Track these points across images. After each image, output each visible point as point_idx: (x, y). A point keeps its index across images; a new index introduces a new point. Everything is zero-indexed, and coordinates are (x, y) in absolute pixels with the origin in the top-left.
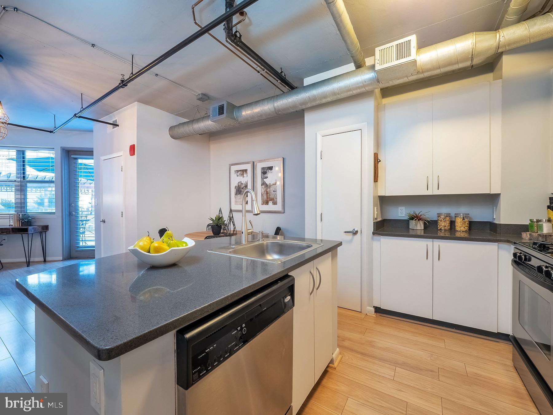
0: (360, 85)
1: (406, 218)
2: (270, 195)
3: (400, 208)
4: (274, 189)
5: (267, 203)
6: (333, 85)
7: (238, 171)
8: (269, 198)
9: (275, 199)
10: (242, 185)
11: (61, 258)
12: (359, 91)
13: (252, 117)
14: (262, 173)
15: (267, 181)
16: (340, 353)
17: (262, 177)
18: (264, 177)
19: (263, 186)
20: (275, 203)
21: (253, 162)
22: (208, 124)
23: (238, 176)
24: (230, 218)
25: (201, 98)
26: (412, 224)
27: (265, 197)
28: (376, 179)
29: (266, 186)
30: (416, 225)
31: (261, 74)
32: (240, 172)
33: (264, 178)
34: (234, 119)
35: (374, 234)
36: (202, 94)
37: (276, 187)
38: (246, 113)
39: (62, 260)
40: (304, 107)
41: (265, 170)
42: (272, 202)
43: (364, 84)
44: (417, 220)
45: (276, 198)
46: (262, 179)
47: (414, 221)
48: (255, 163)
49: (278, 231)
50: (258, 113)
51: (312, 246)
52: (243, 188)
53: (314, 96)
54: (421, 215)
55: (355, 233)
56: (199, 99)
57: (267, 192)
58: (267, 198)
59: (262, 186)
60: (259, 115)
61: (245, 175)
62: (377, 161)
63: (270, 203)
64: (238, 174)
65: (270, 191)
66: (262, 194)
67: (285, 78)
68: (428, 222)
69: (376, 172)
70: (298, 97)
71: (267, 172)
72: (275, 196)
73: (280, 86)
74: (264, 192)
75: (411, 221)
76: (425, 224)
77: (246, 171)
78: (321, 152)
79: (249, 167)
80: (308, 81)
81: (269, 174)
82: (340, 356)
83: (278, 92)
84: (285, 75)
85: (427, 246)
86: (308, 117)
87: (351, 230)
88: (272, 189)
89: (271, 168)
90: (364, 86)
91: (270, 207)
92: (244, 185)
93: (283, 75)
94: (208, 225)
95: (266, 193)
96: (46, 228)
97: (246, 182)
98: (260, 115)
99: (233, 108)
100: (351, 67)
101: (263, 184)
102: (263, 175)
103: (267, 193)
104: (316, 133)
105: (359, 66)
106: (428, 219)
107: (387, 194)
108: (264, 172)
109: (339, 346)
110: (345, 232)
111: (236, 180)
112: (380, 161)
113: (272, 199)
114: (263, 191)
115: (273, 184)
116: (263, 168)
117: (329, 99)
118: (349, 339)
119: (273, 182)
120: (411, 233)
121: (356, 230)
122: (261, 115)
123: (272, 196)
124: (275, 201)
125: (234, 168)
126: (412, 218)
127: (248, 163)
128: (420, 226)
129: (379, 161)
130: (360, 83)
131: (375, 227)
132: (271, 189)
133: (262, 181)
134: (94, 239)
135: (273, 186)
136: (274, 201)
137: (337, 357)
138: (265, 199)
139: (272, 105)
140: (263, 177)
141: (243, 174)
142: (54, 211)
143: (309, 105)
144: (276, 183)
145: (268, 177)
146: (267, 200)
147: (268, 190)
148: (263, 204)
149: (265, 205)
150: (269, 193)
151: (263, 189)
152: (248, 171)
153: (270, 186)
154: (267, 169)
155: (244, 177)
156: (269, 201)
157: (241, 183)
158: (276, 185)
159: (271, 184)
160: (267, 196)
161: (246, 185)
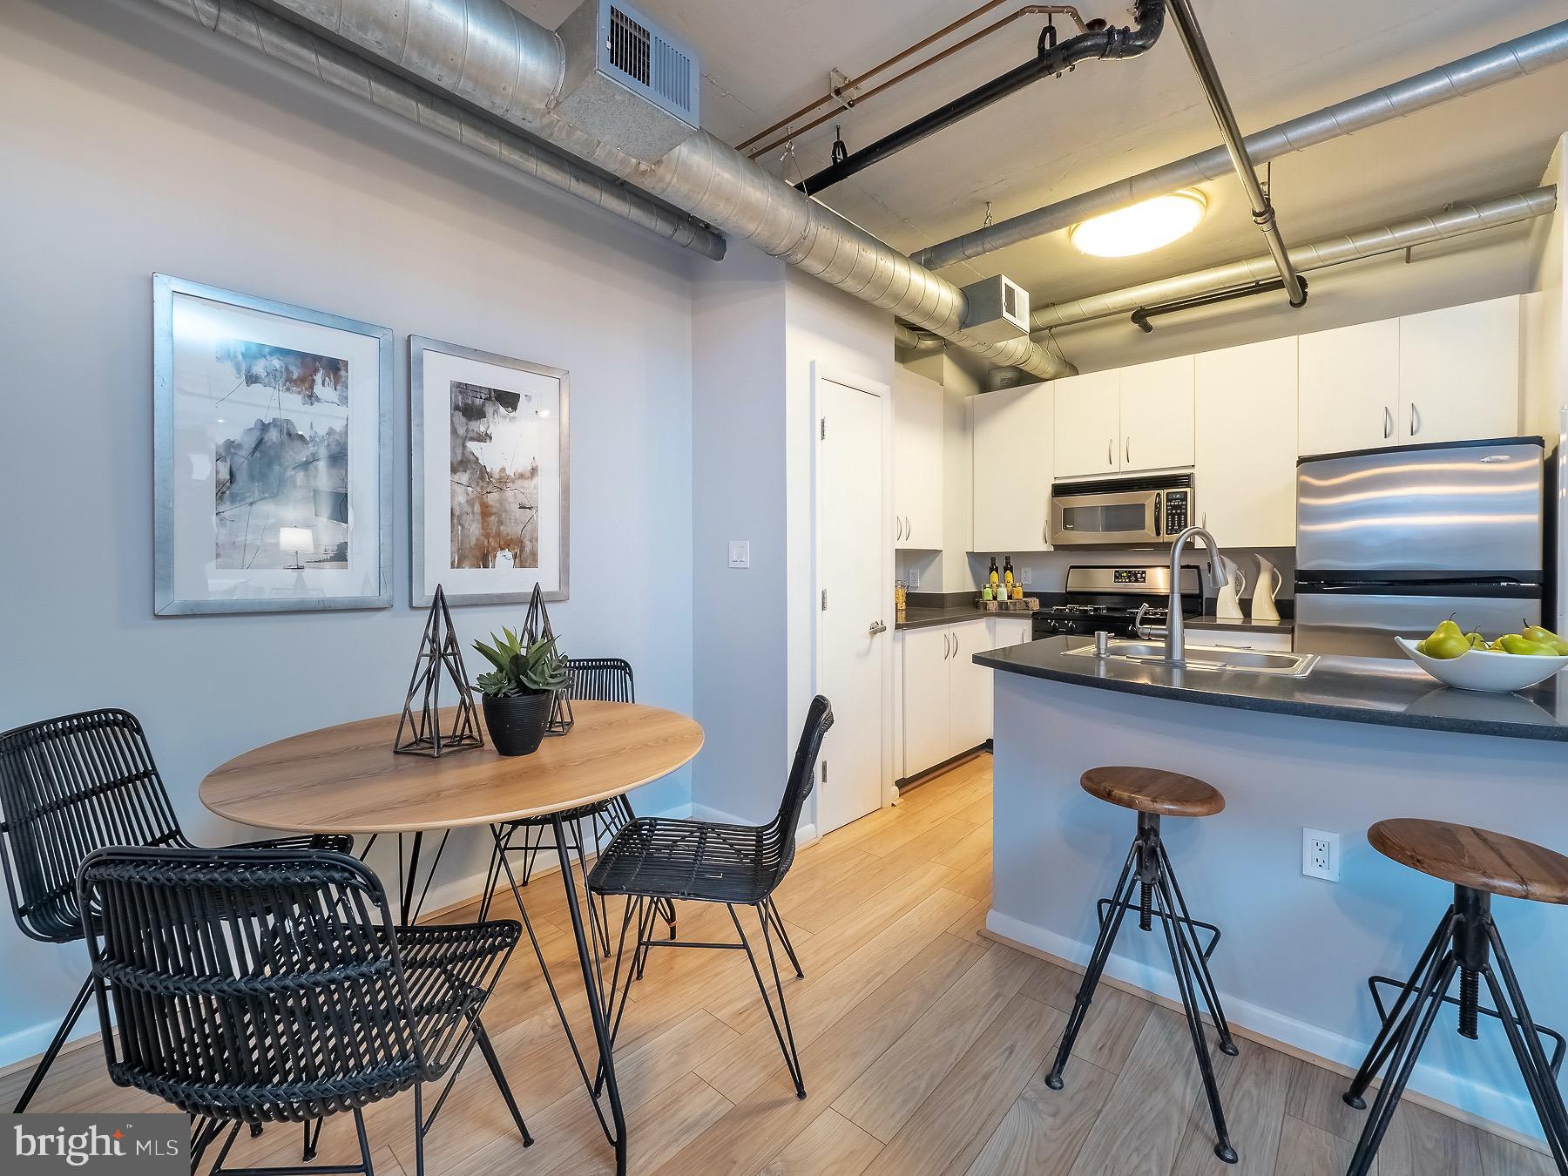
2: (501, 522)
4: (522, 499)
5: (484, 559)
7: (253, 350)
8: (498, 534)
9: (527, 542)
10: (298, 443)
14: (456, 408)
15: (489, 455)
17: (454, 431)
18: (469, 434)
19: (464, 477)
20: (525, 557)
21: (409, 340)
23: (252, 379)
27: (474, 529)
29: (482, 478)
32: (276, 363)
33: (472, 439)
37: (536, 487)
41: (478, 402)
42: (509, 554)
45: (534, 540)
46: (459, 440)
52: (305, 466)
57: (484, 506)
58: (487, 536)
59: (454, 470)
61: (324, 390)
63: (504, 559)
65: (501, 502)
66: (457, 513)
71: (489, 409)
72: (529, 527)
74: (471, 503)
77: (335, 368)
81: (498, 423)
88: (511, 495)
89: (509, 400)
91: (502, 576)
92: (312, 449)
95: (477, 508)
97: (331, 432)
101: (463, 462)
102: (463, 420)
103: (486, 512)
108: (473, 406)
113: (507, 544)
114: (462, 499)
115: (522, 476)
116: (461, 388)
119: (523, 465)
123: (512, 529)
124: (527, 549)
127: (358, 327)
132: (509, 494)
133: (459, 451)
135: (519, 483)
136: (522, 550)
138: (473, 541)
140: (461, 431)
141: (306, 382)
144: (534, 471)
145: (491, 438)
146: (486, 543)
147: (493, 498)
148: (457, 563)
149: (472, 566)
150: (494, 510)
151: (459, 489)
152: (353, 375)
153: (503, 482)
154: (489, 399)
155: (318, 399)
156: (495, 550)
157: (289, 435)
158: (536, 480)
159: (510, 472)
160: (482, 527)
161: (335, 448)
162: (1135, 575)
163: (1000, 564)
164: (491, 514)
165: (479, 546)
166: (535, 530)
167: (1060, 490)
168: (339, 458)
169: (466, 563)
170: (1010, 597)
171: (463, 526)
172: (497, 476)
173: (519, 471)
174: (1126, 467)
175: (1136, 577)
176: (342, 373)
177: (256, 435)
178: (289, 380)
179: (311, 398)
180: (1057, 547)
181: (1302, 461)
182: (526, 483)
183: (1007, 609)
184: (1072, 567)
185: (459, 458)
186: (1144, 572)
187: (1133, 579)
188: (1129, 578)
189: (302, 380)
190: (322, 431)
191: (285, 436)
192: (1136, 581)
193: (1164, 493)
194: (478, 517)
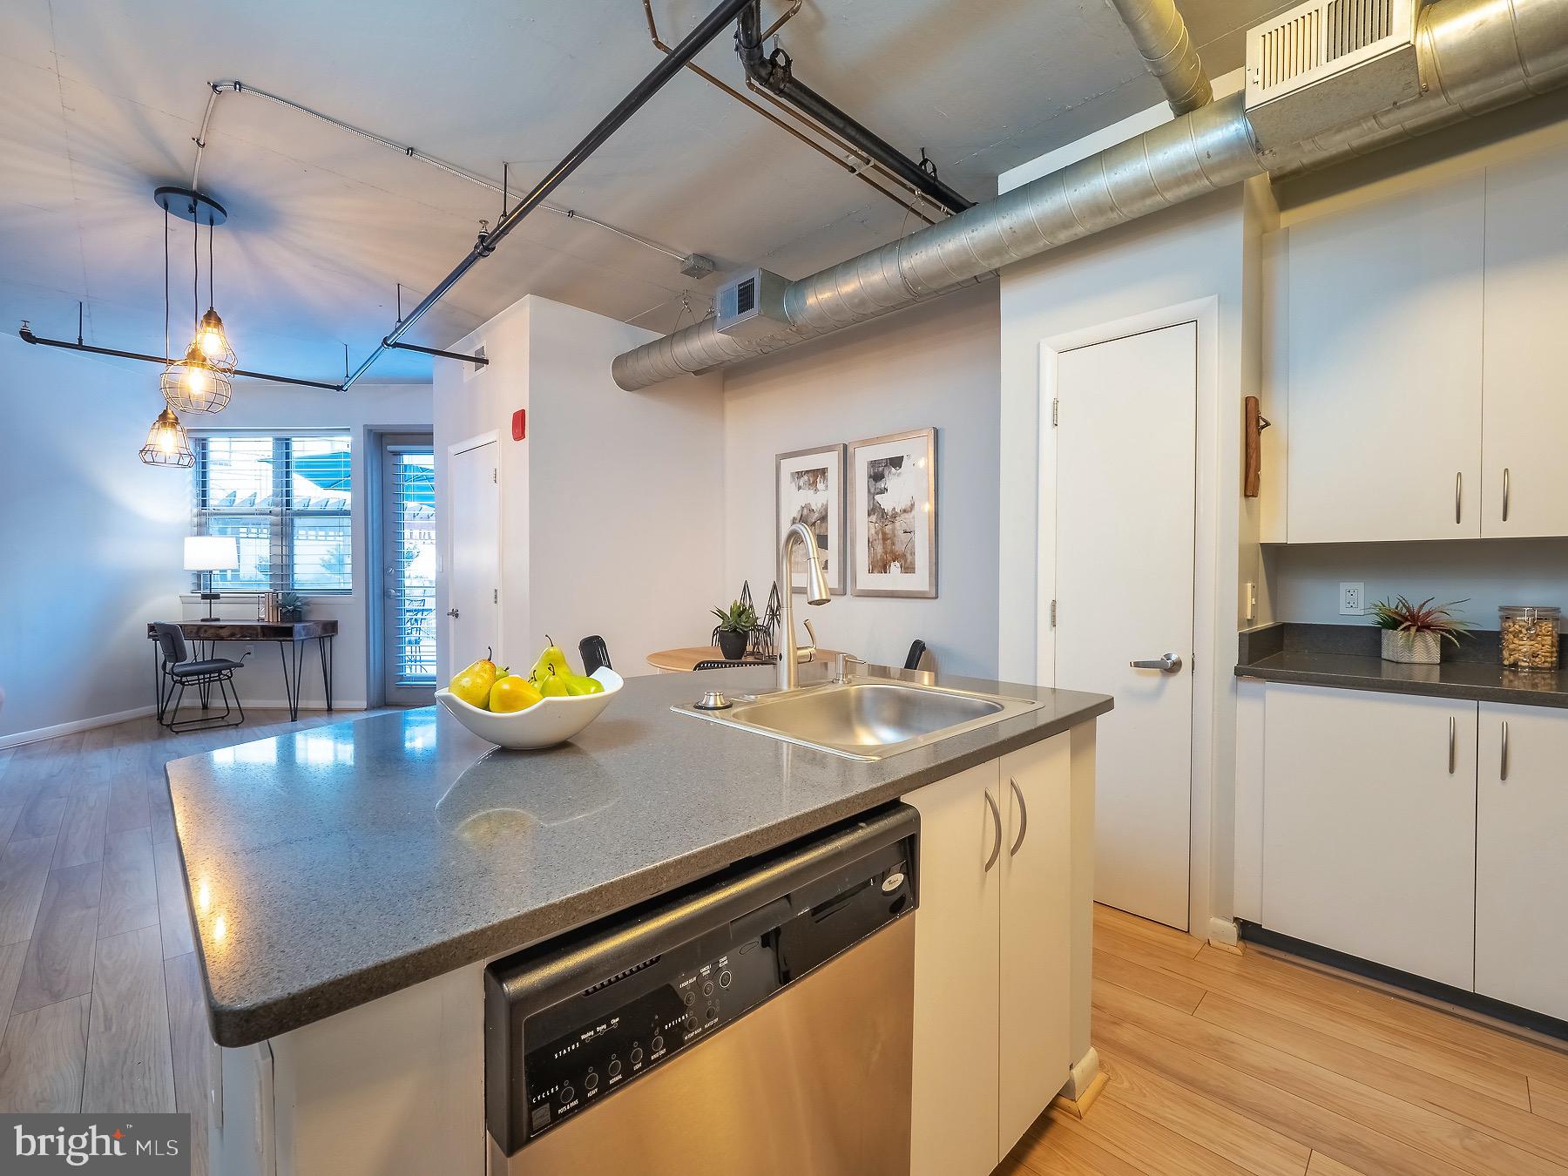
0: (1190, 169)
1: (1370, 621)
2: (893, 544)
3: (1344, 587)
4: (905, 527)
5: (884, 568)
6: (1093, 182)
7: (800, 474)
8: (892, 551)
9: (908, 556)
10: (813, 513)
11: (364, 704)
12: (1185, 191)
13: (836, 309)
14: (870, 477)
15: (886, 502)
16: (1101, 1065)
17: (869, 491)
18: (878, 491)
19: (874, 518)
20: (908, 568)
21: (845, 447)
22: (712, 342)
23: (799, 488)
24: (772, 610)
25: (693, 268)
26: (1394, 644)
27: (879, 549)
28: (1250, 486)
29: (883, 517)
30: (1410, 648)
31: (860, 175)
32: (806, 478)
33: (877, 494)
34: (783, 319)
35: (1239, 672)
36: (696, 256)
37: (914, 518)
38: (819, 298)
39: (366, 710)
40: (996, 263)
41: (881, 469)
42: (898, 564)
43: (1207, 164)
44: (1413, 630)
45: (913, 554)
46: (872, 494)
47: (1399, 634)
48: (850, 449)
49: (917, 655)
50: (852, 296)
51: (1003, 707)
52: (814, 524)
53: (1030, 223)
54: (1429, 614)
55: (1171, 668)
56: (686, 272)
57: (884, 534)
58: (886, 553)
59: (869, 515)
60: (856, 301)
61: (820, 486)
62: (1254, 422)
63: (895, 567)
64: (801, 484)
65: (893, 530)
66: (871, 540)
67: (935, 178)
68: (1459, 636)
69: (1253, 463)
70: (975, 233)
71: (886, 473)
72: (909, 545)
73: (921, 206)
74: (877, 533)
75: (1388, 635)
76: (1445, 645)
77: (823, 472)
78: (1056, 402)
79: (831, 461)
80: (1008, 181)
81: (893, 481)
82: (1101, 1077)
83: (916, 224)
84: (935, 170)
85: (1453, 724)
86: (1012, 296)
87: (1157, 657)
88: (900, 525)
89: (896, 462)
90: (1204, 172)
91: (894, 579)
92: (816, 515)
93: (929, 169)
94: (716, 629)
95: (880, 536)
96: (331, 628)
97: (823, 505)
98: (859, 301)
99: (780, 286)
100: (1162, 112)
101: (874, 509)
102: (873, 483)
103: (885, 539)
104: (1039, 344)
105: (1186, 105)
106: (1461, 628)
107: (1294, 539)
108: (877, 474)
109: (1097, 1039)
110: (1137, 665)
111: (795, 499)
112: (1267, 424)
113: (897, 557)
114: (873, 531)
115: (905, 511)
116: (873, 464)
117: (1080, 230)
118: (1138, 1022)
119: (905, 504)
120: (1388, 674)
121: (1174, 657)
122: (862, 303)
123: (899, 548)
124: (909, 561)
125: (789, 466)
126: (1393, 622)
127: (829, 449)
128: (1425, 651)
129: (1262, 423)
130: (1190, 161)
131: (1246, 650)
132: (897, 524)
133: (871, 502)
134: (435, 658)
135: (903, 516)
136: (906, 561)
137: (1089, 1077)
138: (879, 556)
139: (894, 269)
140: (872, 490)
141: (815, 483)
142: (350, 587)
143: (1014, 255)
144: (912, 507)
145: (887, 490)
146: (885, 557)
147: (888, 529)
148: (871, 571)
149: (879, 572)
150: (889, 536)
151: (872, 525)
152: (829, 474)
153: (894, 517)
154: (886, 465)
155: (818, 490)
156: (890, 562)
157: (810, 510)
158: (913, 512)
159: (898, 510)
160: (884, 548)
161: (824, 513)
164: (887, 540)
165: (882, 559)
166: (913, 547)
168: (824, 518)
169: (875, 570)
171: (874, 548)
172: (890, 514)
173: (903, 508)
176: (826, 474)
177: (800, 513)
178: (810, 484)
182: (906, 515)
185: (871, 506)
189: (813, 482)
190: (819, 505)
191: (808, 512)
194: (881, 541)
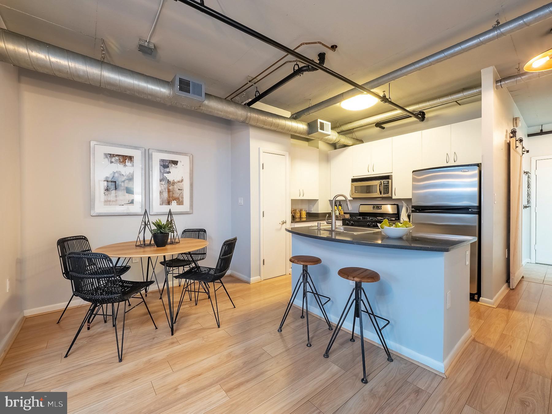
2: (173, 194)
4: (179, 188)
5: (169, 203)
7: (112, 156)
8: (172, 197)
9: (180, 199)
10: (122, 176)
14: (161, 166)
15: (169, 177)
17: (160, 171)
19: (163, 183)
20: (180, 203)
23: (112, 162)
27: (166, 195)
29: (168, 183)
31: (248, 83)
32: (117, 158)
33: (165, 173)
35: (291, 222)
37: (183, 184)
41: (167, 164)
45: (182, 198)
46: (162, 173)
48: (150, 152)
52: (124, 182)
58: (169, 197)
59: (161, 181)
61: (128, 164)
63: (174, 203)
64: (113, 160)
65: (173, 189)
66: (161, 192)
71: (170, 165)
72: (181, 195)
74: (165, 189)
77: (131, 158)
81: (173, 169)
89: (175, 163)
91: (173, 207)
92: (125, 177)
95: (167, 190)
97: (130, 173)
102: (163, 168)
103: (169, 191)
108: (166, 165)
111: (108, 169)
113: (175, 199)
114: (163, 188)
115: (179, 182)
116: (162, 161)
119: (179, 179)
123: (176, 195)
125: (105, 149)
127: (136, 148)
131: (292, 218)
132: (175, 186)
133: (162, 176)
135: (178, 184)
136: (179, 201)
138: (166, 198)
140: (162, 171)
144: (182, 181)
145: (170, 172)
146: (169, 199)
147: (171, 188)
148: (162, 204)
150: (171, 191)
151: (162, 186)
152: (135, 159)
153: (174, 183)
154: (170, 163)
155: (127, 166)
156: (172, 201)
157: (120, 174)
158: (183, 182)
159: (176, 181)
160: (168, 195)
161: (131, 177)
162: (379, 207)
163: (338, 204)
164: (170, 192)
165: (167, 200)
166: (183, 195)
167: (354, 180)
168: (131, 179)
169: (164, 204)
170: (340, 214)
171: (163, 195)
172: (172, 182)
173: (178, 180)
174: (373, 173)
175: (379, 208)
176: (132, 159)
177: (112, 175)
178: (120, 162)
179: (125, 165)
180: (354, 198)
181: (414, 171)
182: (180, 184)
183: (338, 218)
184: (361, 205)
185: (162, 178)
186: (381, 206)
187: (378, 208)
188: (377, 208)
189: (123, 162)
190: (128, 173)
191: (119, 175)
192: (379, 209)
193: (382, 181)
194: (167, 192)
